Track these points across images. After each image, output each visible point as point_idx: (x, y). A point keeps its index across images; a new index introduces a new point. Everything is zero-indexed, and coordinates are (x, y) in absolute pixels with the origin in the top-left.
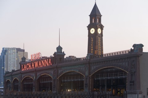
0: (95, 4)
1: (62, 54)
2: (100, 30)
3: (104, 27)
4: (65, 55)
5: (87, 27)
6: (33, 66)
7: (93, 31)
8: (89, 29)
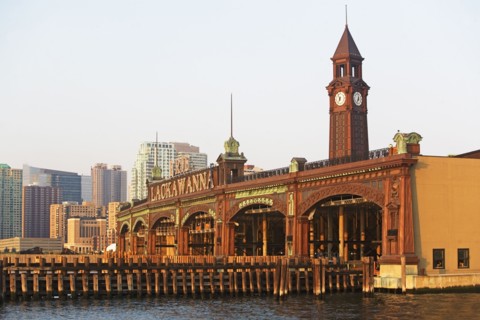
0: (347, 30)
1: (239, 158)
2: (361, 98)
3: (369, 88)
4: (245, 161)
5: (327, 88)
6: (175, 189)
7: (341, 98)
8: (332, 95)
